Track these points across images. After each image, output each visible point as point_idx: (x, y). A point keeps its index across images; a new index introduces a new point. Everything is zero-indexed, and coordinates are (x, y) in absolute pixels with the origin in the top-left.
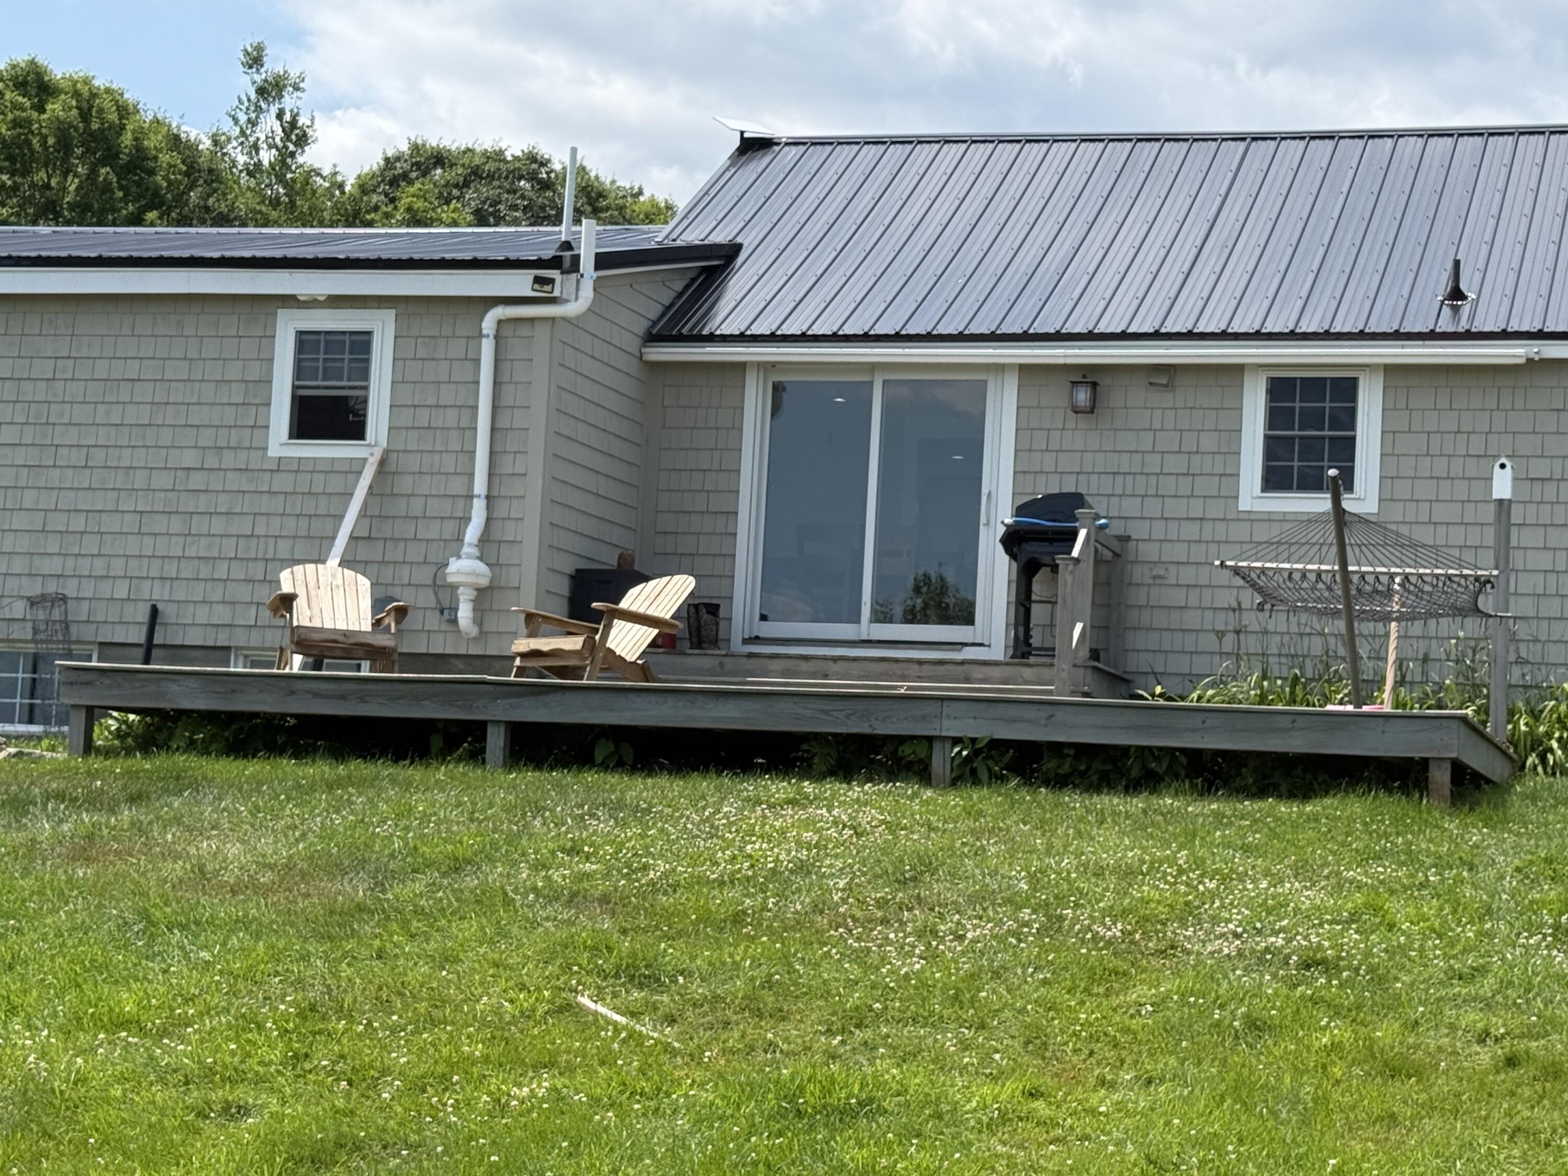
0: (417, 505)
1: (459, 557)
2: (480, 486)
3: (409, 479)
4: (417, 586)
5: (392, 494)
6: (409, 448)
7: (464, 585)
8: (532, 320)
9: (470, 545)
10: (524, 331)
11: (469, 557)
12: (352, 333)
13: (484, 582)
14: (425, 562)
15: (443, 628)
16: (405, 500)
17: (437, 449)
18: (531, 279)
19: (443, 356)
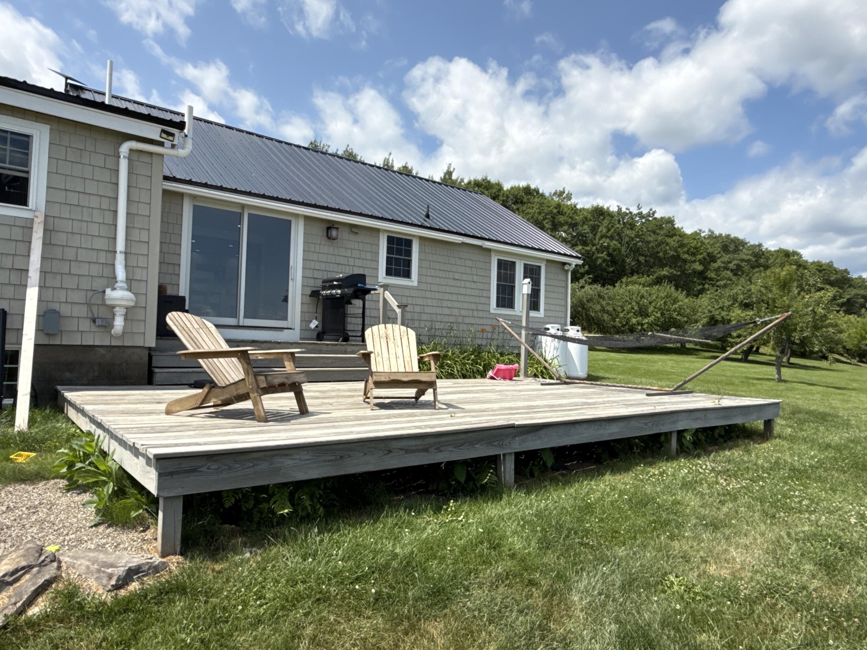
0: (70, 254)
1: (114, 289)
2: (121, 245)
3: (64, 236)
4: (72, 303)
5: (50, 244)
6: (63, 216)
7: (120, 306)
8: (151, 154)
9: (122, 282)
10: (145, 159)
11: (122, 289)
12: (12, 133)
13: (132, 304)
14: (78, 289)
15: (92, 330)
16: (61, 249)
17: (84, 219)
18: (160, 130)
19: (88, 163)
